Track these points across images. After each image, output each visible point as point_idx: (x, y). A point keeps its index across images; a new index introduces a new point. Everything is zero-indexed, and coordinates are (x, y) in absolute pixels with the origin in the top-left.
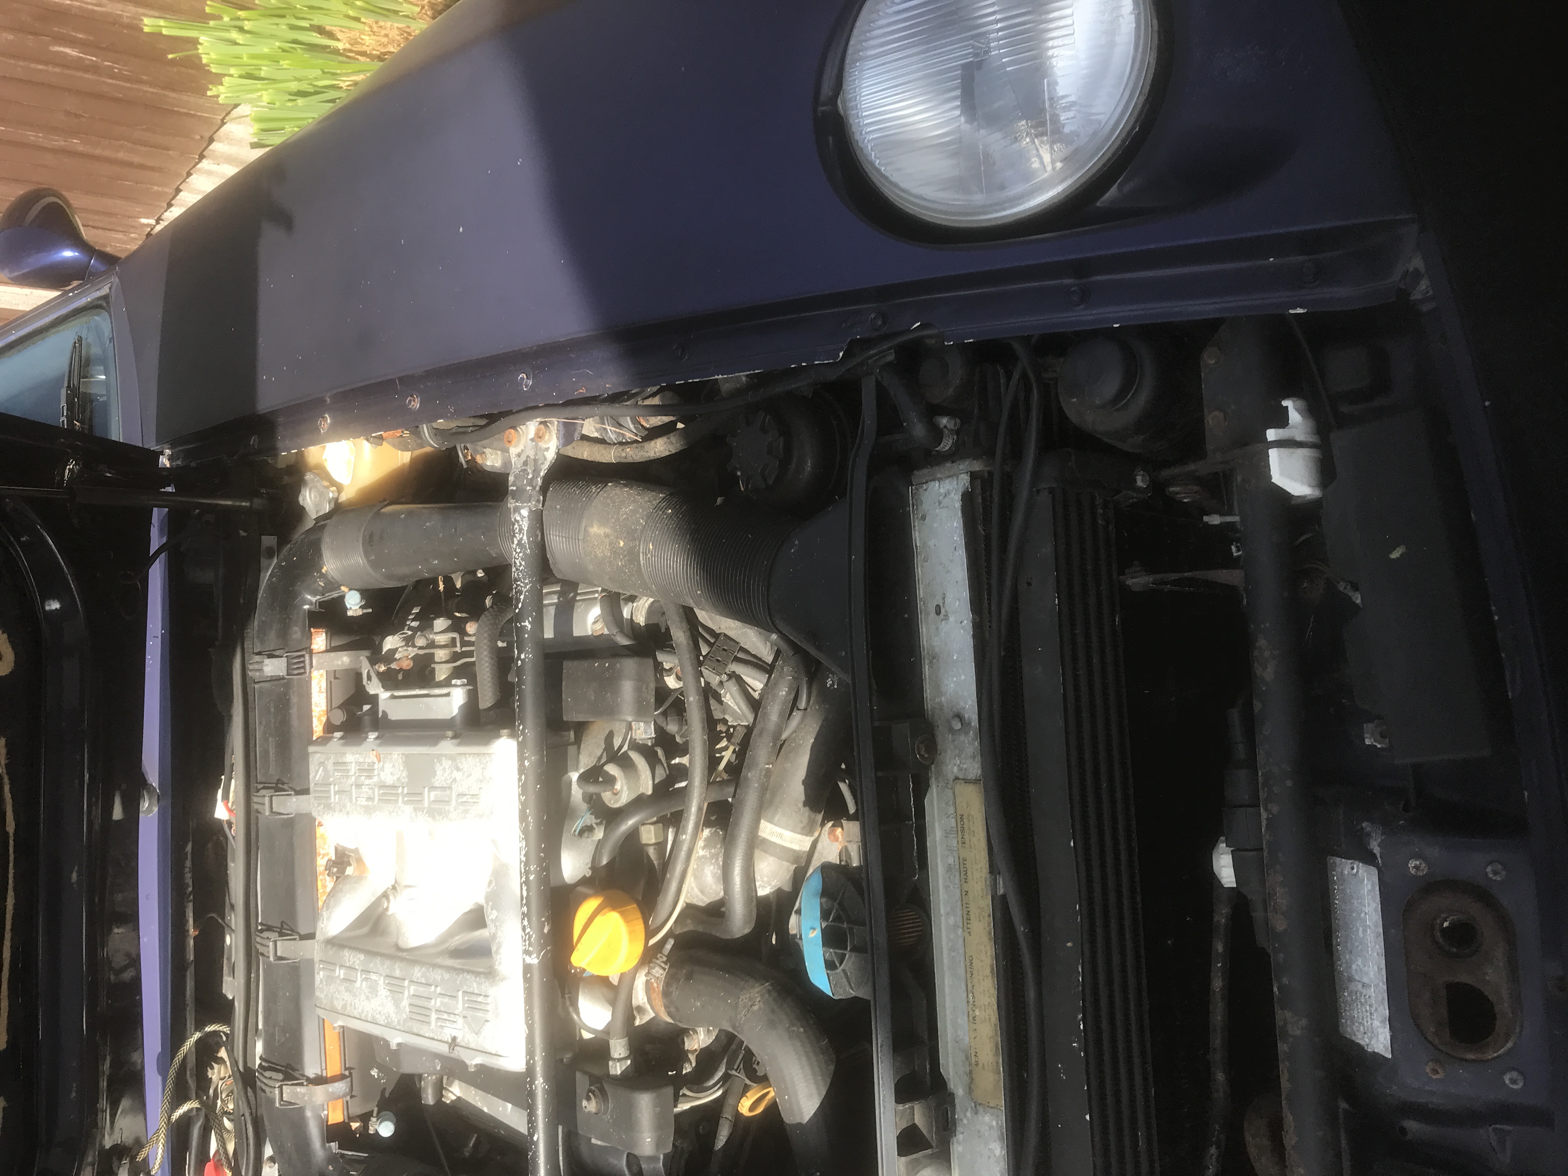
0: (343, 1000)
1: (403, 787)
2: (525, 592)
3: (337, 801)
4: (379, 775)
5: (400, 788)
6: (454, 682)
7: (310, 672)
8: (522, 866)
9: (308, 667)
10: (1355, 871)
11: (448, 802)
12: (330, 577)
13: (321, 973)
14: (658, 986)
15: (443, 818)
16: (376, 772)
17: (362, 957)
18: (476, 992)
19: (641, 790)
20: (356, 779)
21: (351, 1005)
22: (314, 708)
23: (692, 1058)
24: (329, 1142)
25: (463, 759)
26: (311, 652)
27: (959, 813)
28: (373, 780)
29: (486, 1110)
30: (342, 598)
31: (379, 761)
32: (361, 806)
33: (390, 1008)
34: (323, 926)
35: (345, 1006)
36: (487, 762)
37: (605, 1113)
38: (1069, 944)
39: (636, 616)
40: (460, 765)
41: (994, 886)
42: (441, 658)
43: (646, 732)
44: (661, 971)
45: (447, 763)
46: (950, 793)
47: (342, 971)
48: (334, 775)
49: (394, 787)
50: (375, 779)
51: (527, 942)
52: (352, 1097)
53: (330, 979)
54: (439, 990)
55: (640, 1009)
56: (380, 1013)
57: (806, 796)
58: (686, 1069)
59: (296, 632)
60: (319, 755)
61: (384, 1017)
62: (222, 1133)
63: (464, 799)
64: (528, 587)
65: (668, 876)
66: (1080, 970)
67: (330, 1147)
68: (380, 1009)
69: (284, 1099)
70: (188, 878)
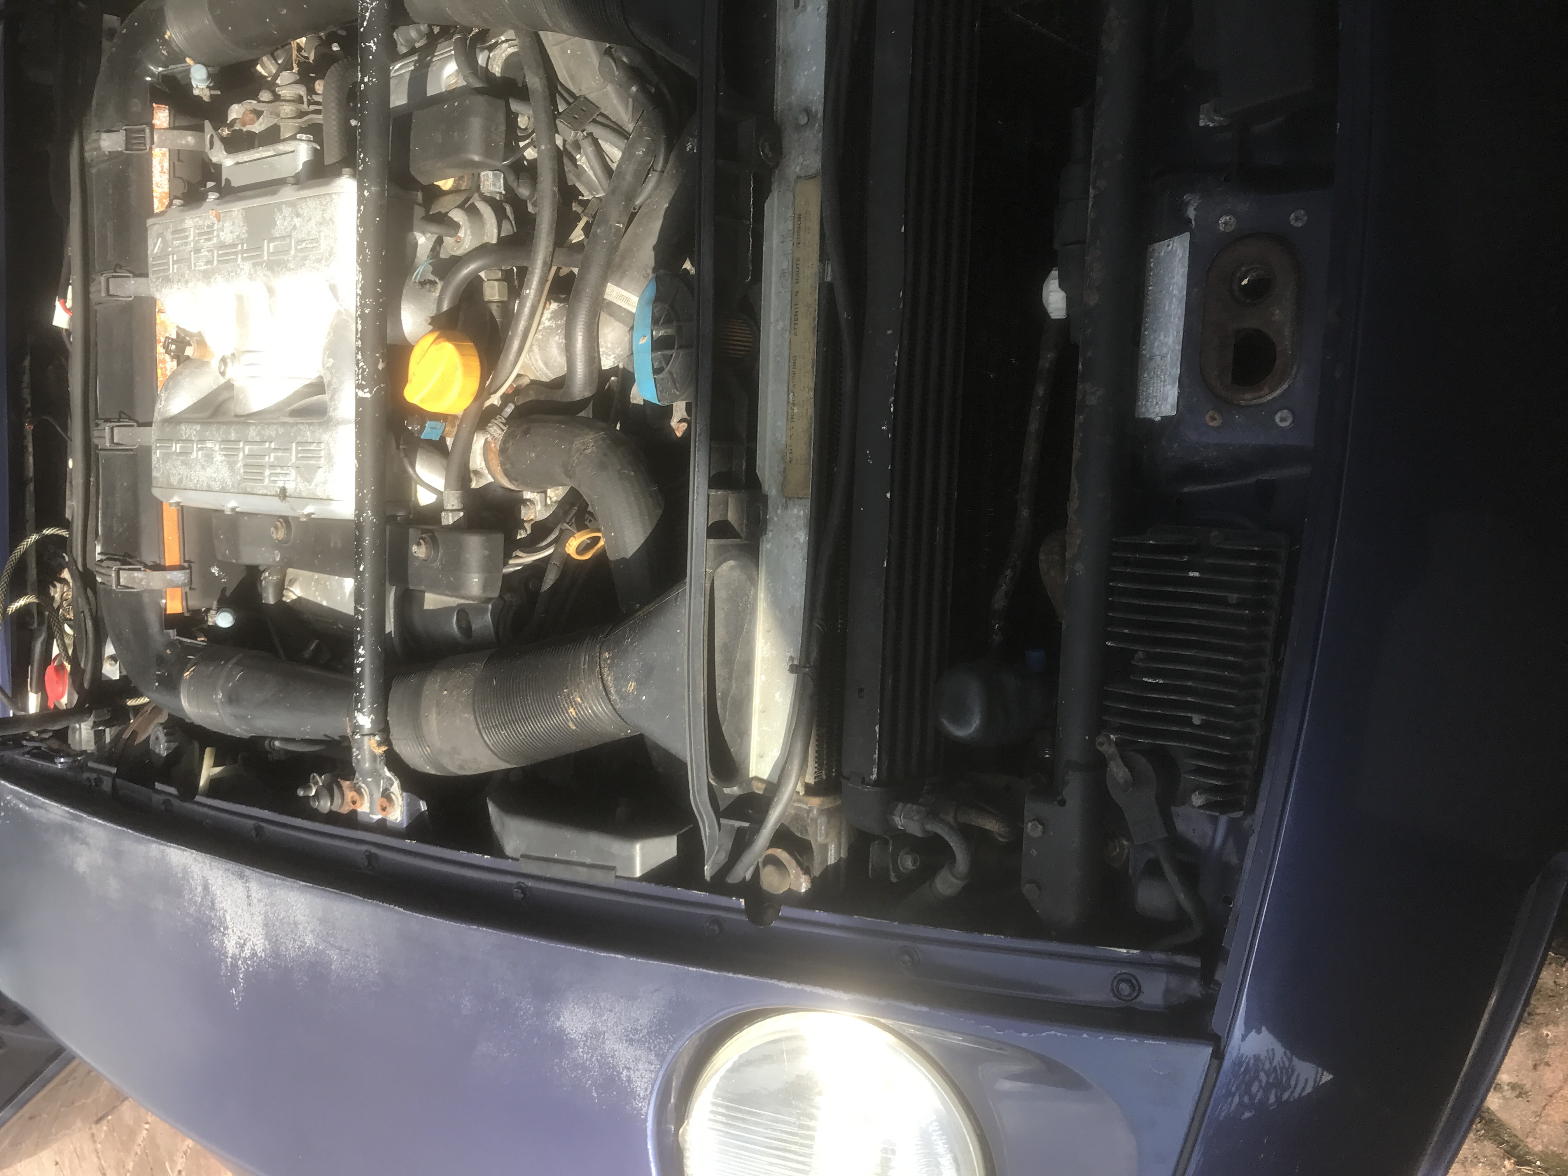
0: (179, 474)
1: (243, 244)
2: (372, 9)
3: (175, 271)
4: (218, 236)
5: (240, 246)
6: (298, 136)
7: (151, 149)
8: (358, 299)
9: (148, 141)
10: (1170, 247)
11: (287, 252)
12: (173, 45)
13: (158, 452)
14: (495, 446)
15: (281, 270)
16: (215, 233)
17: (198, 427)
18: (309, 441)
19: (486, 240)
20: (194, 244)
21: (187, 477)
22: (155, 188)
23: (528, 526)
24: (167, 627)
25: (303, 204)
26: (152, 127)
27: (797, 213)
28: (212, 242)
29: (325, 603)
30: (187, 71)
31: (219, 221)
32: (200, 271)
33: (225, 473)
34: (160, 406)
35: (180, 481)
36: (327, 203)
37: (434, 561)
38: (889, 332)
39: (492, 65)
40: (300, 210)
41: (822, 273)
42: (287, 114)
43: (494, 185)
44: (499, 432)
45: (287, 211)
46: (790, 195)
47: (178, 446)
48: (172, 243)
49: (233, 245)
50: (215, 240)
51: (360, 376)
52: (190, 589)
53: (167, 456)
54: (273, 445)
55: (476, 473)
56: (215, 479)
57: (655, 263)
58: (521, 535)
59: (136, 105)
60: (158, 226)
61: (219, 483)
62: (63, 637)
63: (304, 245)
64: (374, 4)
65: (510, 333)
66: (897, 354)
67: (168, 634)
68: (214, 476)
69: (121, 584)
70: (26, 394)
